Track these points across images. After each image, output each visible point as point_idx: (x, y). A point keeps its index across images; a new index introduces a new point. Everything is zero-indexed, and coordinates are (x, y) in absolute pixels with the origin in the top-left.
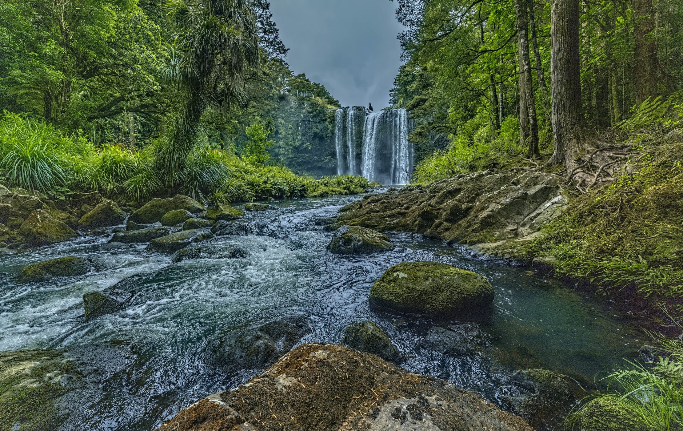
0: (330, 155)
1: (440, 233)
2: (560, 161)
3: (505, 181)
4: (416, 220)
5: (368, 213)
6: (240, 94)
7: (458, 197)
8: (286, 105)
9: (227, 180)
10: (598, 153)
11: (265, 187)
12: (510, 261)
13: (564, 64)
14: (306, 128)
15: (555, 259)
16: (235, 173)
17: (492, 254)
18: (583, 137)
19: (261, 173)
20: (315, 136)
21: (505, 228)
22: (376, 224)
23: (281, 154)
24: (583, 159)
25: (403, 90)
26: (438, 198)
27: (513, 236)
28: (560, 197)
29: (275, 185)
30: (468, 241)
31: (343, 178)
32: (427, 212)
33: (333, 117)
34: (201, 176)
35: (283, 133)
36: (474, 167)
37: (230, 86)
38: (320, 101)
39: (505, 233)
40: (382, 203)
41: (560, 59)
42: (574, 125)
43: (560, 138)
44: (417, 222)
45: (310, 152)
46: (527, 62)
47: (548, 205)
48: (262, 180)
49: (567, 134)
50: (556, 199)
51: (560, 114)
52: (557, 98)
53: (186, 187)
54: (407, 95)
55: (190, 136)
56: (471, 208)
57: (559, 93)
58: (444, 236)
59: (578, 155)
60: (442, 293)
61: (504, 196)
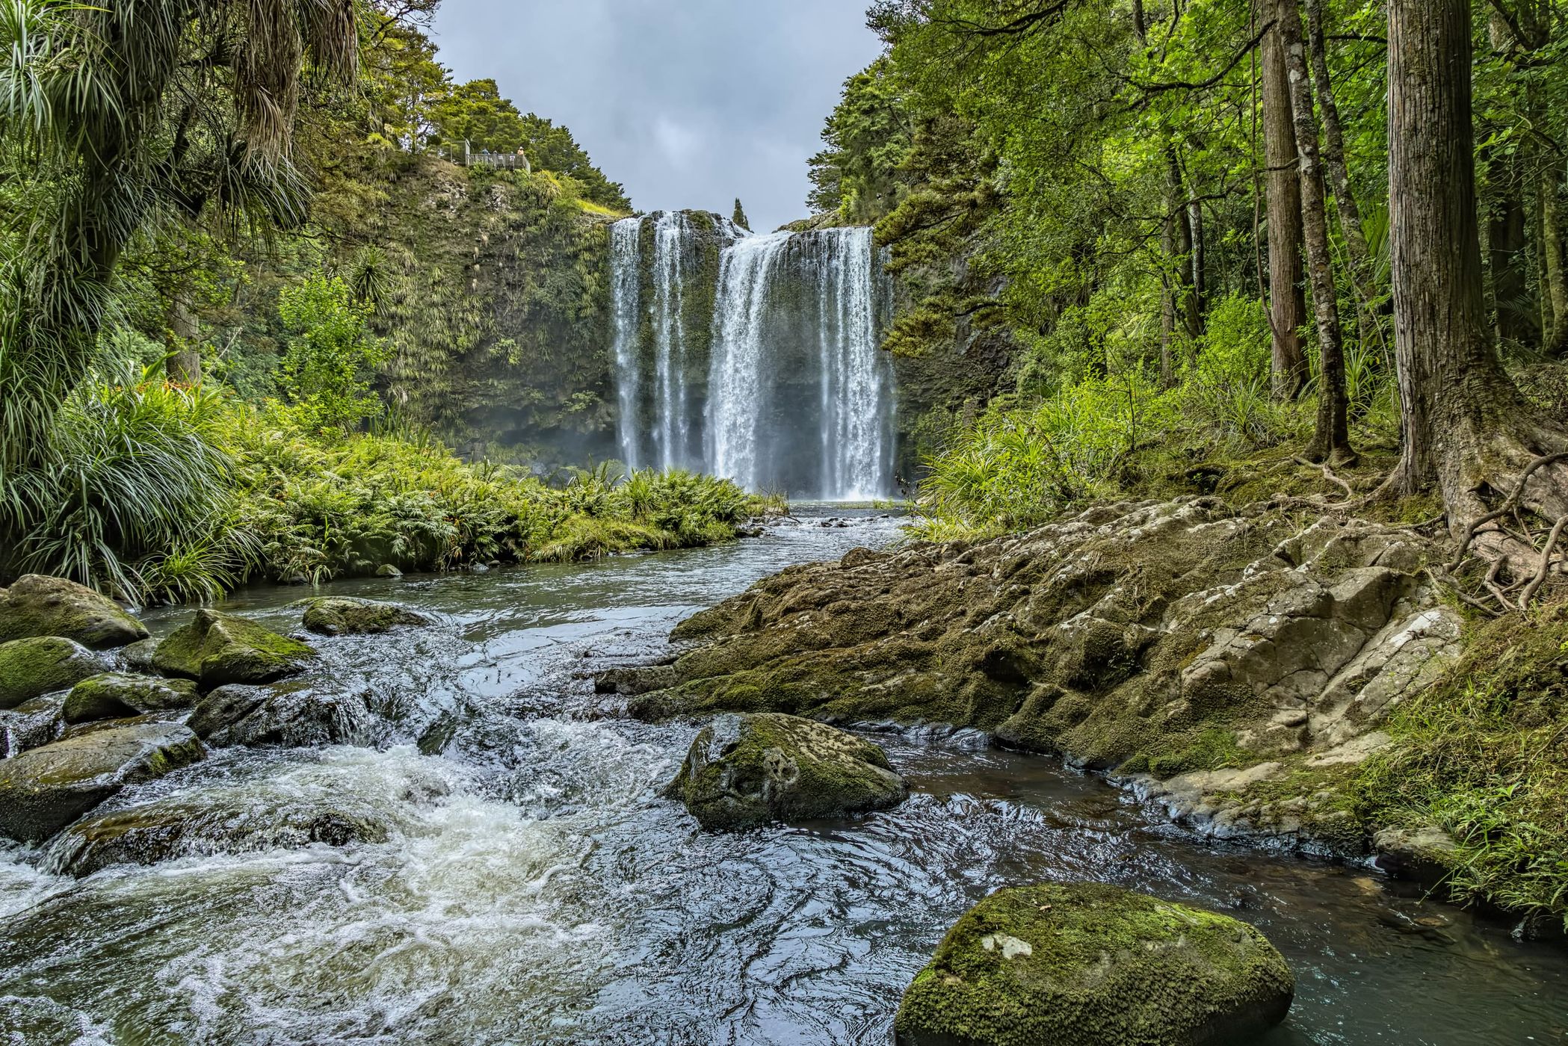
0: (591, 386)
1: (1055, 731)
2: (1424, 486)
3: (1253, 545)
4: (965, 681)
5: (789, 651)
6: (281, 179)
7: (1108, 600)
8: (424, 193)
9: (217, 500)
10: (1541, 469)
11: (364, 528)
12: (1301, 840)
13: (1432, 174)
14: (498, 282)
15: (1444, 838)
16: (245, 473)
17: (1241, 816)
18: (1491, 411)
19: (342, 468)
20: (533, 317)
21: (1269, 716)
22: (825, 695)
23: (400, 379)
24: (1494, 485)
25: (856, 162)
26: (1038, 601)
27: (1296, 744)
28: (1434, 614)
29: (406, 517)
30: (1153, 763)
31: (651, 485)
32: (1008, 653)
33: (604, 246)
34: (116, 490)
35: (411, 300)
36: (1138, 478)
37: (243, 147)
38: (555, 184)
39: (1273, 735)
40: (839, 612)
41: (1418, 157)
42: (1463, 371)
43: (1423, 409)
44: (970, 689)
45: (515, 372)
46: (1308, 149)
47: (1400, 639)
48: (355, 501)
49: (1441, 399)
50: (1422, 621)
51: (1420, 333)
52: (1409, 279)
53: (54, 535)
54: (871, 180)
55: (75, 334)
56: (1152, 642)
57: (1417, 265)
58: (1068, 740)
59: (1478, 471)
60: (1144, 1002)
61: (1260, 605)
